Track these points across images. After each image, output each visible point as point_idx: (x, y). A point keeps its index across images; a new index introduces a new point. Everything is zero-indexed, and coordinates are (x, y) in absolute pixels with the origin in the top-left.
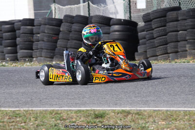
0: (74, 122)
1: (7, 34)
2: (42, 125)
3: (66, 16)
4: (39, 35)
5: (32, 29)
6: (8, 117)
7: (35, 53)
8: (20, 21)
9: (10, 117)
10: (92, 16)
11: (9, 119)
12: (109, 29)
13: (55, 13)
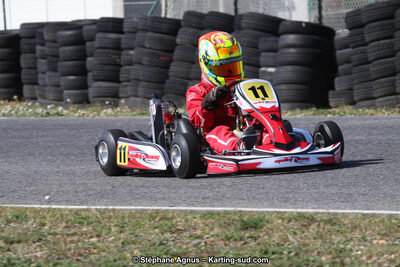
0: (198, 237)
1: (67, 48)
2: (134, 243)
3: (188, 14)
4: (131, 52)
5: (119, 39)
6: (64, 224)
7: (125, 88)
8: (94, 22)
9: (70, 224)
10: (242, 15)
11: (66, 227)
12: (277, 42)
13: (166, 6)
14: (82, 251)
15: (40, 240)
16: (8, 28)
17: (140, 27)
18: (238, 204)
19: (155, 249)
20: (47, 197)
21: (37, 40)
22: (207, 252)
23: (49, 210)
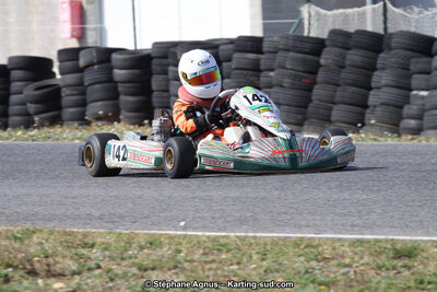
0: (346, 266)
2: (277, 271)
3: (333, 32)
4: (272, 74)
5: (258, 60)
6: (201, 251)
8: (231, 41)
9: (207, 251)
10: (391, 34)
11: (204, 254)
12: (430, 63)
13: (309, 24)
14: (222, 279)
15: (176, 267)
16: (138, 48)
17: (281, 47)
18: (389, 233)
19: (301, 278)
20: (182, 224)
21: (170, 60)
22: (357, 281)
23: (185, 236)
